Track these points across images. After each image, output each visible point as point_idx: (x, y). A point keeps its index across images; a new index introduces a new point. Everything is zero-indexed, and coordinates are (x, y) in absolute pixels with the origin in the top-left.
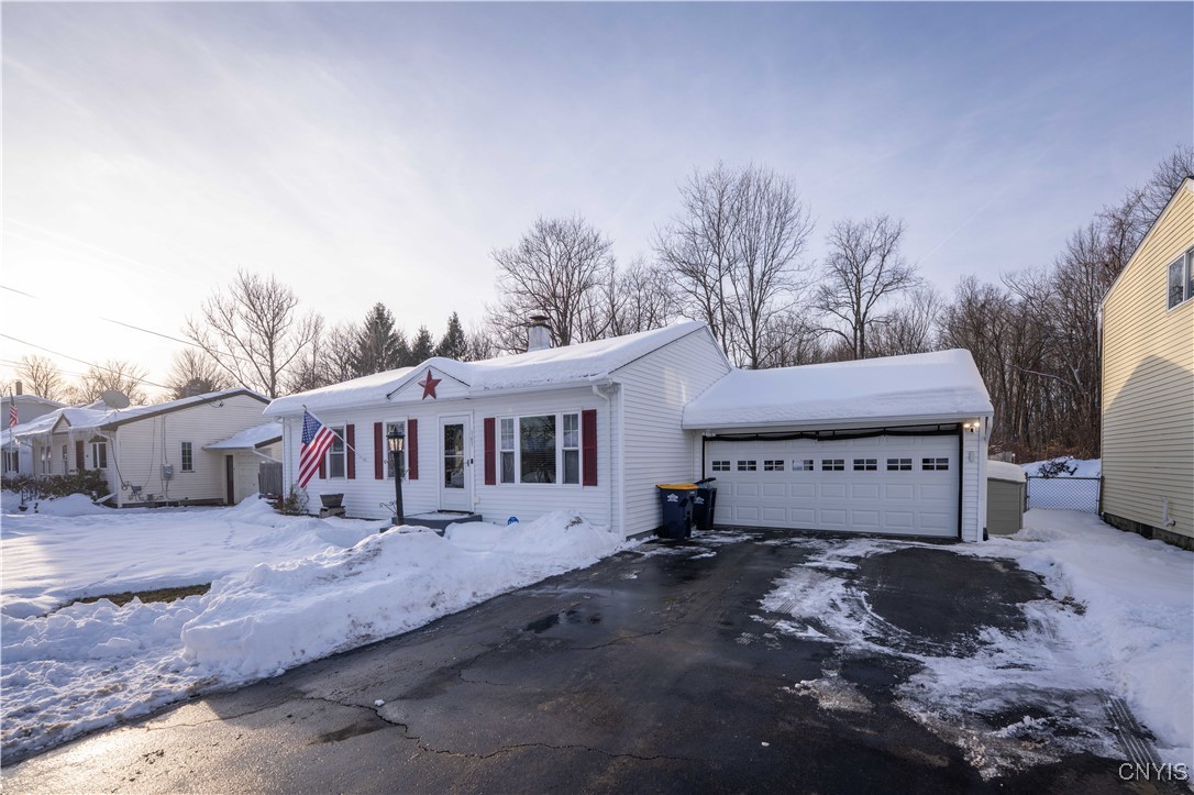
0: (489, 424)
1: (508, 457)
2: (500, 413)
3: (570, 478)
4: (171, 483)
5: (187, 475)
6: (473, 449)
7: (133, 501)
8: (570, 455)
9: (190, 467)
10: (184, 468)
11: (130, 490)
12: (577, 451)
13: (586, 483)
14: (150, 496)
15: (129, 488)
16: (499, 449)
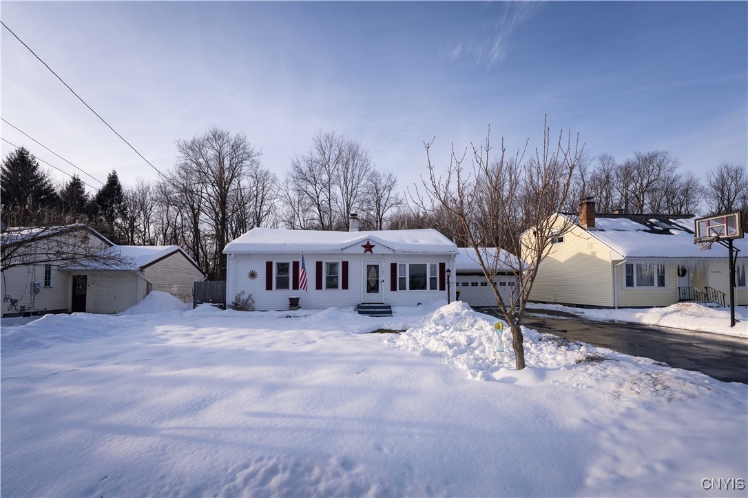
0: (394, 266)
1: (403, 280)
2: (398, 262)
3: (433, 287)
4: (37, 296)
5: (47, 290)
6: (385, 276)
7: (11, 312)
8: (433, 280)
9: (49, 285)
10: (45, 285)
11: (9, 302)
12: (436, 278)
13: (440, 290)
14: (23, 308)
15: (9, 300)
16: (398, 276)
